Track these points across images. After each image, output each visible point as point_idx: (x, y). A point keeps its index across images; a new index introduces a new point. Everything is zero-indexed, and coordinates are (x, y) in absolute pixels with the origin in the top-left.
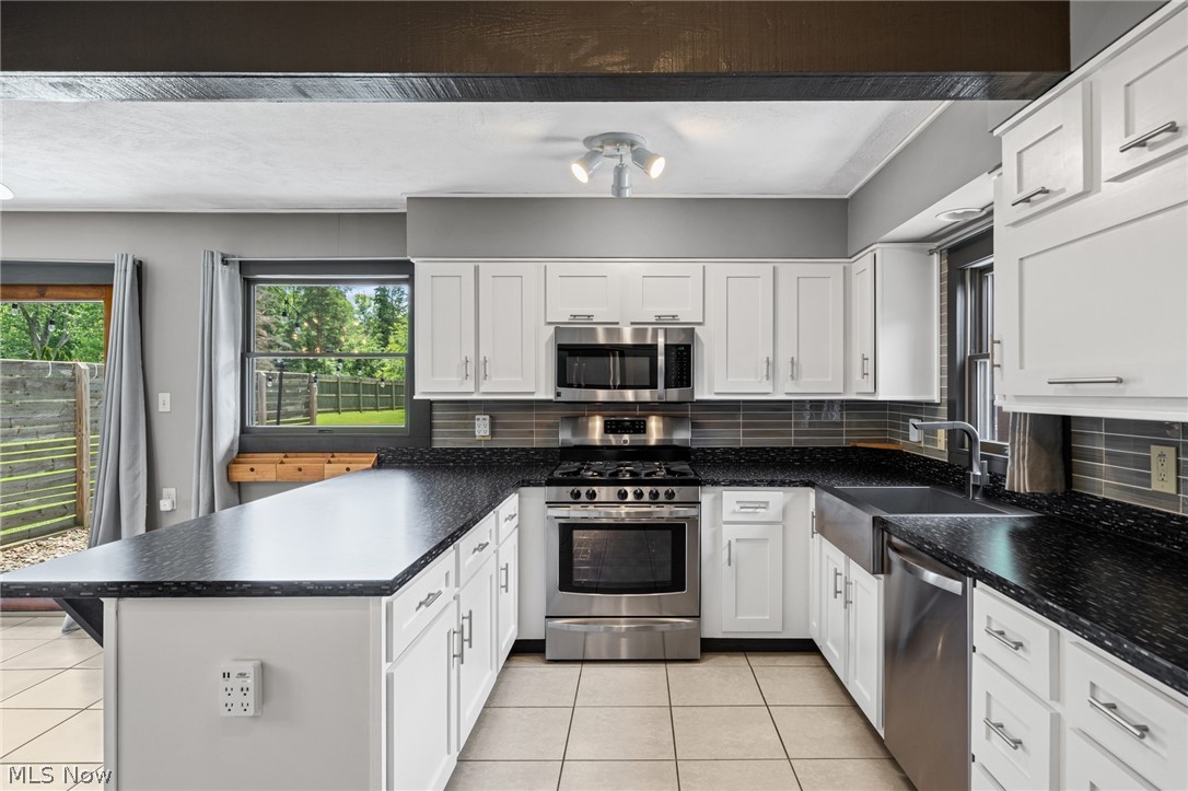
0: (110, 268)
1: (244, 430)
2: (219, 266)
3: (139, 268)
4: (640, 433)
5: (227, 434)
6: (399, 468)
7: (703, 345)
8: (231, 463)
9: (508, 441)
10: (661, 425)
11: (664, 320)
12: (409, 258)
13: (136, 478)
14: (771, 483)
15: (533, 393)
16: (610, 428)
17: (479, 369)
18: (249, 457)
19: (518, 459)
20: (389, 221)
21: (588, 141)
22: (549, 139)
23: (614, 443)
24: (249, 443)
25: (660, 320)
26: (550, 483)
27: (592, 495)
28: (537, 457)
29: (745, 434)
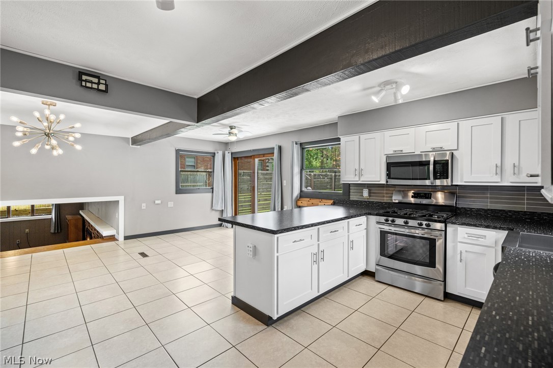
0: (273, 148)
1: (301, 191)
2: (295, 145)
3: (280, 148)
4: (428, 198)
5: (296, 192)
6: (340, 206)
7: (458, 159)
8: (297, 200)
9: (375, 199)
10: (443, 196)
11: (436, 149)
12: (339, 136)
13: (279, 202)
14: (488, 227)
15: (379, 181)
16: (415, 196)
17: (360, 173)
18: (302, 199)
19: (378, 206)
20: (333, 125)
21: (379, 85)
22: (365, 89)
23: (413, 202)
24: (302, 195)
25: (434, 150)
26: (377, 215)
27: (393, 221)
28: (386, 206)
29: (491, 202)
